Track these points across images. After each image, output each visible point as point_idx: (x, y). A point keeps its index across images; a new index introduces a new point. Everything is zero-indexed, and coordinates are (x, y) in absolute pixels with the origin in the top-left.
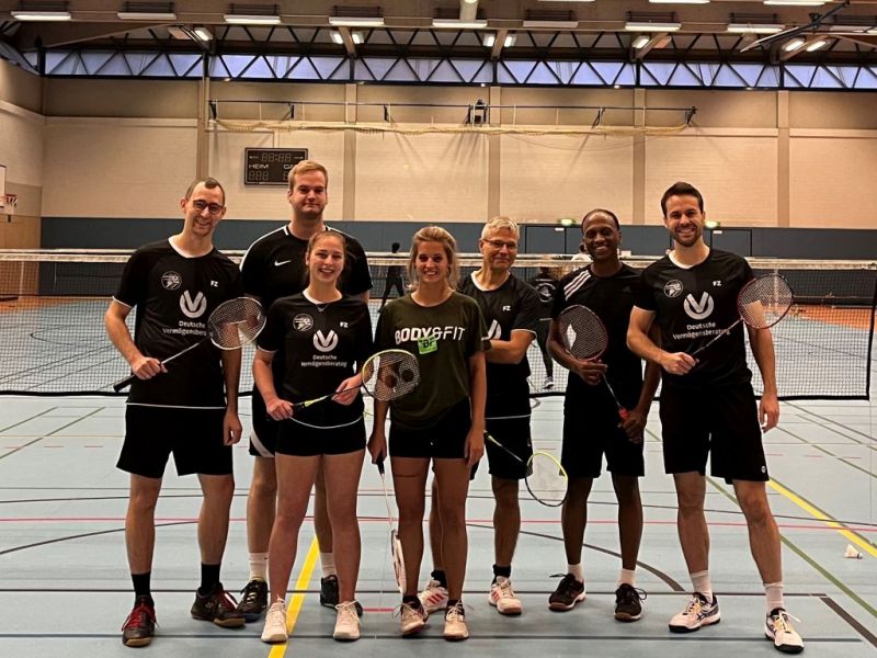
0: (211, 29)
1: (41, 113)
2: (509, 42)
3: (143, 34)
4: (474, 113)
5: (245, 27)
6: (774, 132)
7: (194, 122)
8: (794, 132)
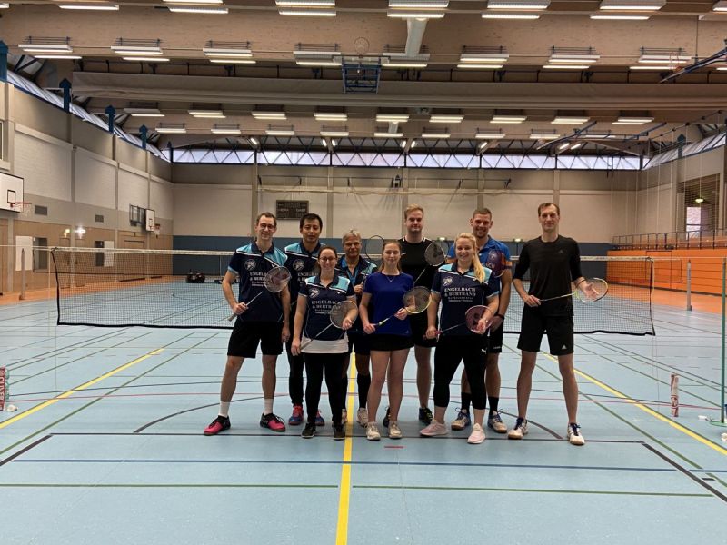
0: (258, 137)
1: (172, 182)
2: (413, 144)
3: (223, 141)
4: (395, 182)
5: (276, 137)
6: (551, 192)
7: (250, 187)
8: (562, 192)
